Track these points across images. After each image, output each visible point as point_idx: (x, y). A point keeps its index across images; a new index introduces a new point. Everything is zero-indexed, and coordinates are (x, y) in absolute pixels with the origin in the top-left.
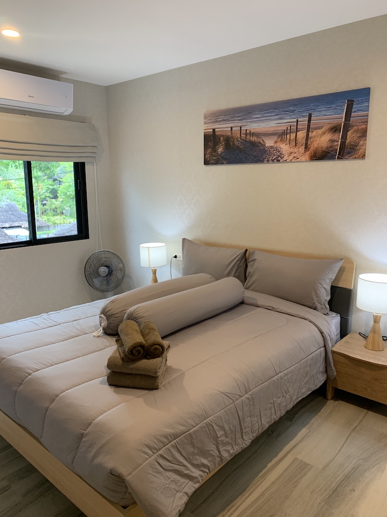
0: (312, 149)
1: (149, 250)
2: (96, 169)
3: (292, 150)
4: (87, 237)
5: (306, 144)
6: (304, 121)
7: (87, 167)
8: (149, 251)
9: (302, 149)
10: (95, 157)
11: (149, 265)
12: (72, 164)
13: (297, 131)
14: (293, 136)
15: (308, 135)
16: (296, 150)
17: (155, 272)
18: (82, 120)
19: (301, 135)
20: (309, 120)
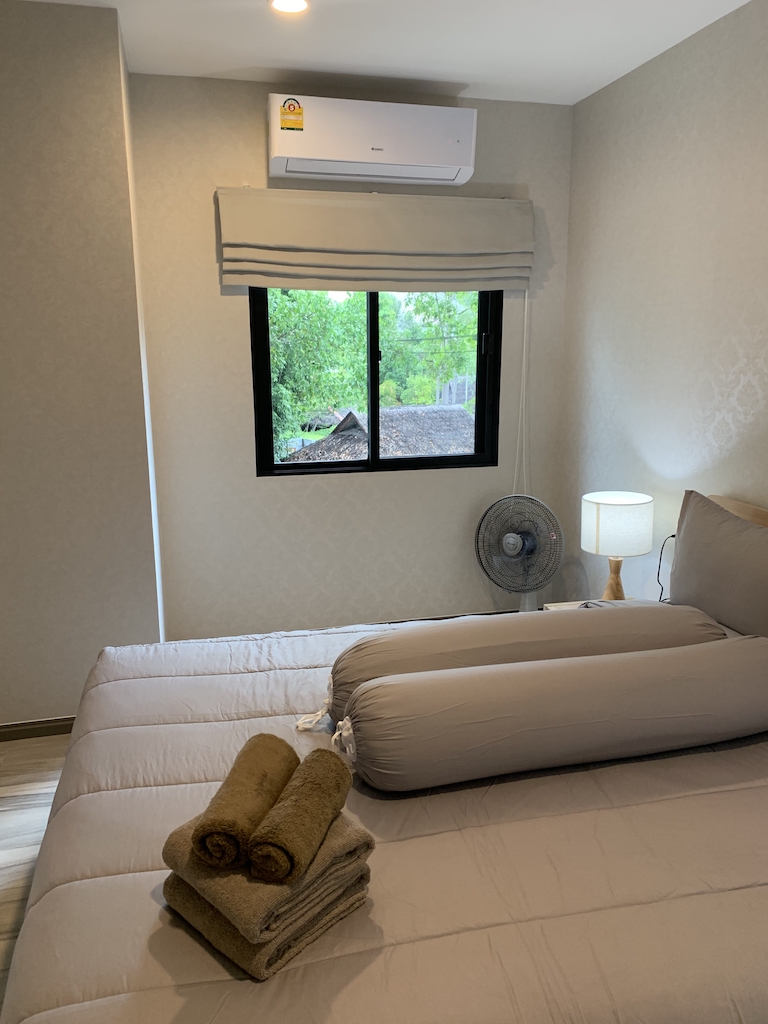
1: (598, 509)
2: (531, 304)
4: (492, 460)
7: (507, 302)
8: (598, 514)
10: (527, 279)
11: (597, 547)
12: (474, 296)
17: (616, 568)
18: (503, 193)
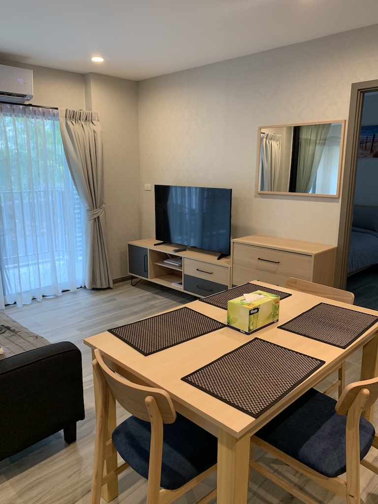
0: (374, 152)
3: (363, 152)
5: (372, 149)
6: (371, 138)
9: (369, 152)
13: (367, 142)
14: (364, 145)
15: (372, 145)
16: (365, 152)
19: (369, 144)
20: (374, 137)
